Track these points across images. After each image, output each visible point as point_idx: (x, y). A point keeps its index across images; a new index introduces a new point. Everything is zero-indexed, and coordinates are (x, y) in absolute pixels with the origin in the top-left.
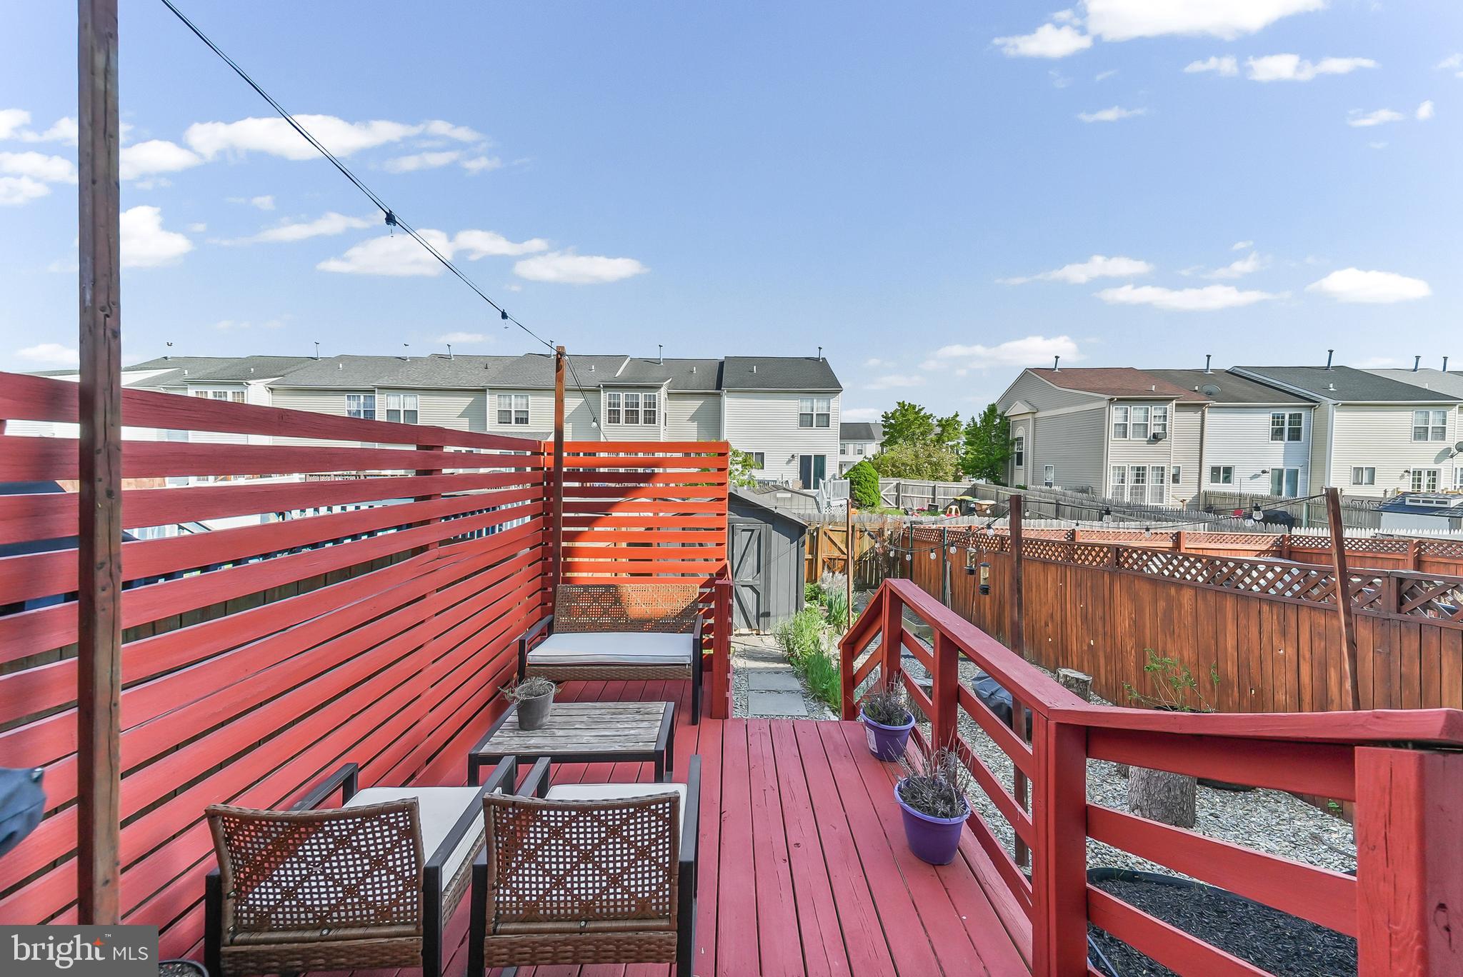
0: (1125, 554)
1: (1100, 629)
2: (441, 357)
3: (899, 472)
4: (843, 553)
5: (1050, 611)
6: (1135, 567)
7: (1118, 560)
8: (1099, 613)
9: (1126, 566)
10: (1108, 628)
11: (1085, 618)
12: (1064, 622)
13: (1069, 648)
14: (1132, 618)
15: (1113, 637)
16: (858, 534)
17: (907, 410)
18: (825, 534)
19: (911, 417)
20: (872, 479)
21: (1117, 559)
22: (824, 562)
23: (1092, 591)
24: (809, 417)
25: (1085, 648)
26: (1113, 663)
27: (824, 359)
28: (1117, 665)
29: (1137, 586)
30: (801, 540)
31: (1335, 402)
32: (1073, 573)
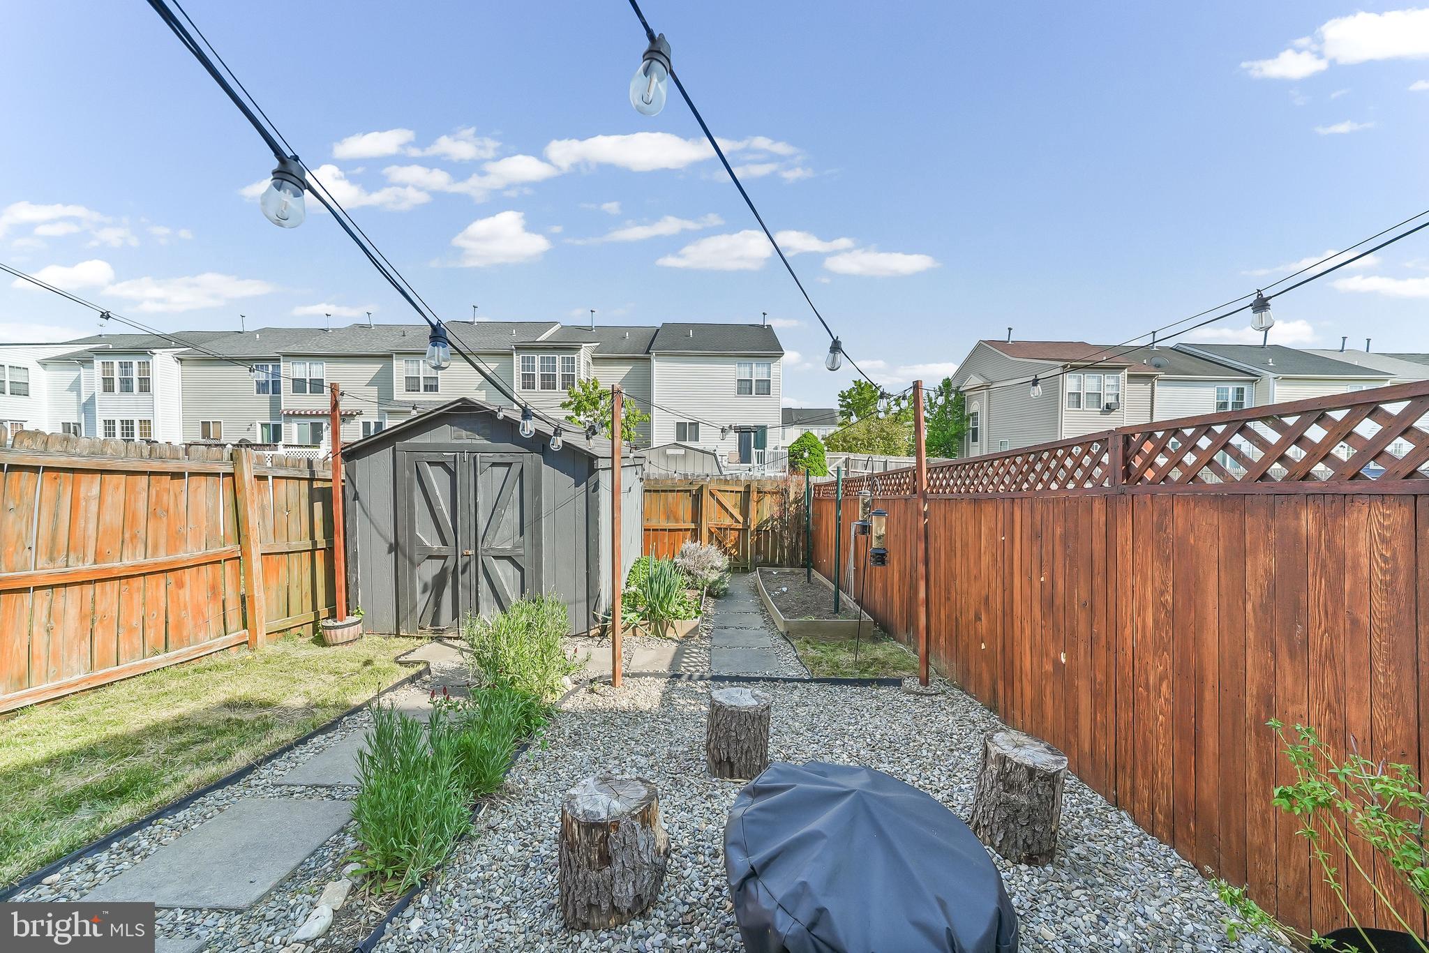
0: (1148, 447)
1: (1082, 628)
2: (362, 326)
3: (850, 447)
4: (737, 521)
5: (984, 593)
6: (1176, 474)
7: (1128, 466)
8: (1081, 593)
9: (1149, 475)
10: (1100, 628)
11: (1049, 604)
12: (1008, 612)
13: (1017, 663)
14: (1164, 605)
15: (1112, 647)
16: (754, 496)
17: (862, 389)
18: (712, 495)
19: (867, 396)
20: (817, 452)
21: (1127, 460)
22: (711, 533)
23: (1066, 546)
24: (748, 383)
25: (1049, 667)
26: (1111, 708)
27: (769, 326)
28: (1122, 715)
29: (1180, 522)
30: (592, 480)
31: (1276, 376)
32: (1027, 513)
